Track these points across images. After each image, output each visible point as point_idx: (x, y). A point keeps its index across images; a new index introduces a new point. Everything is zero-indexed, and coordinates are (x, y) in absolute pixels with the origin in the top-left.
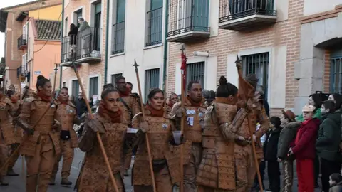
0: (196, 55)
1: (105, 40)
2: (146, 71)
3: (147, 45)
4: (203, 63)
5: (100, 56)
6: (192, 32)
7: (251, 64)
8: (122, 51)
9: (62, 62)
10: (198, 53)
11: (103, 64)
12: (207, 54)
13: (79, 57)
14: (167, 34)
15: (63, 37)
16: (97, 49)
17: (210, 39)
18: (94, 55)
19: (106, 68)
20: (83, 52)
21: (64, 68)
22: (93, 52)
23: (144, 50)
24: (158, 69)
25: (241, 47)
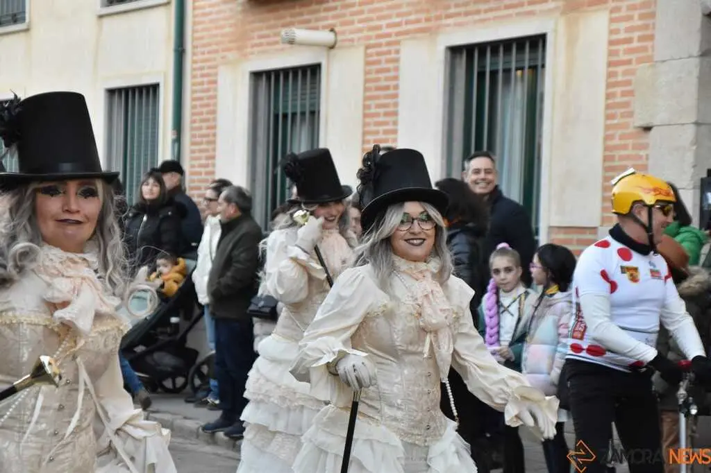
0: (292, 42)
2: (112, 92)
3: (110, 0)
4: (315, 70)
7: (481, 75)
8: (17, 18)
10: (301, 34)
12: (327, 37)
23: (101, 17)
24: (154, 88)
25: (448, 16)
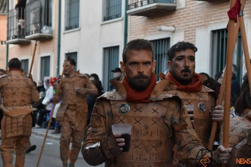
1: (58, 14)
2: (105, 49)
3: (105, 19)
5: (52, 32)
6: (155, 4)
7: (223, 40)
8: (77, 26)
9: (8, 38)
10: (164, 28)
11: (56, 41)
12: (172, 28)
13: (28, 34)
14: (128, 7)
15: (8, 11)
16: (48, 24)
17: (177, 12)
18: (45, 31)
19: (59, 46)
20: (33, 28)
21: (11, 46)
22: (44, 28)
23: (102, 25)
25: (212, 21)
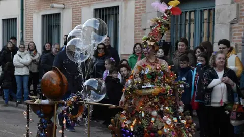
0: (53, 7)
4: (59, 14)
24: (15, 19)
